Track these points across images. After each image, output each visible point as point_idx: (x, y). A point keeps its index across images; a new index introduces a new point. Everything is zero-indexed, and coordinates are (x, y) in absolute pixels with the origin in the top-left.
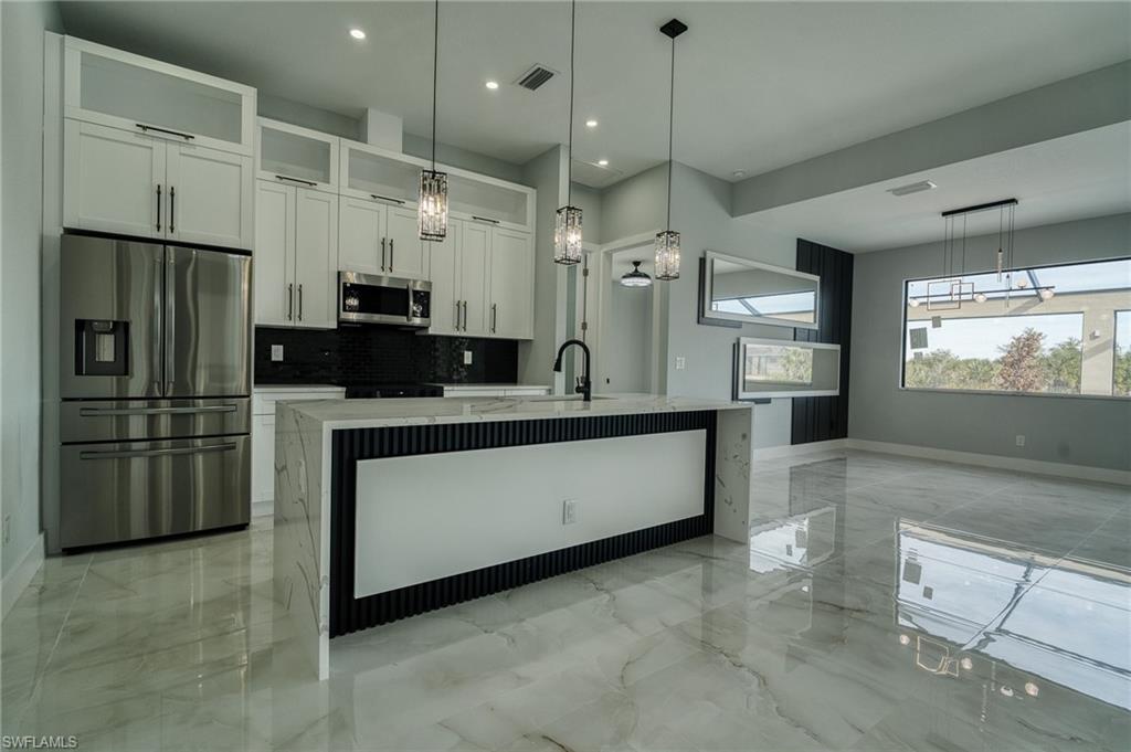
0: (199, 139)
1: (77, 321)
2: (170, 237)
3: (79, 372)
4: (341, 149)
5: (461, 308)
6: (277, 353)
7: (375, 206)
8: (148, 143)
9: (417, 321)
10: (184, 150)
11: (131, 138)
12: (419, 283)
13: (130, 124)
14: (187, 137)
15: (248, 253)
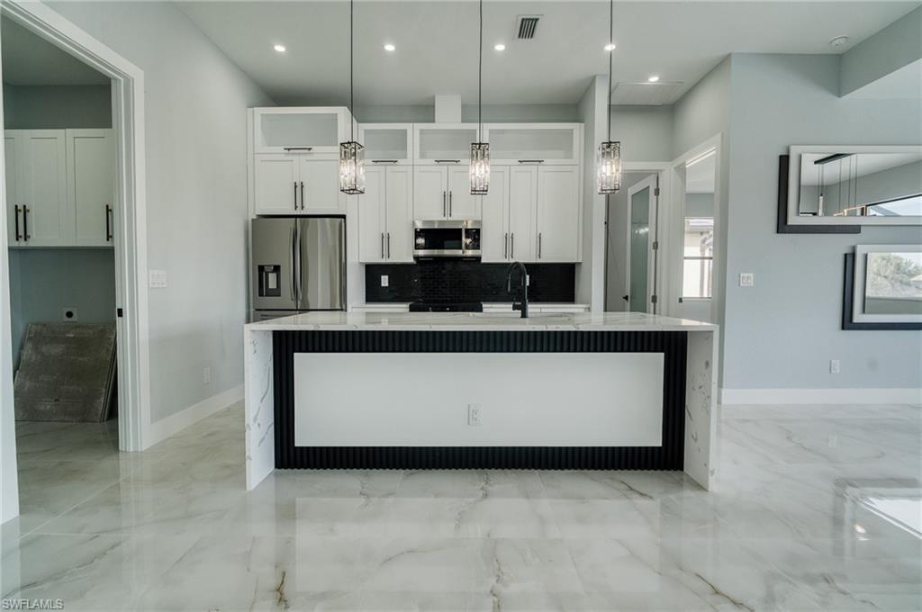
0: (315, 149)
1: (259, 266)
2: (303, 213)
3: (261, 295)
4: (414, 130)
5: (509, 240)
6: (385, 281)
7: (438, 168)
8: (290, 158)
9: (470, 253)
10: (309, 157)
11: (283, 157)
12: (470, 222)
13: (281, 149)
14: (310, 149)
15: (344, 217)
